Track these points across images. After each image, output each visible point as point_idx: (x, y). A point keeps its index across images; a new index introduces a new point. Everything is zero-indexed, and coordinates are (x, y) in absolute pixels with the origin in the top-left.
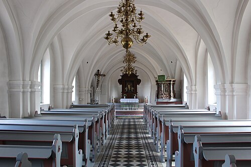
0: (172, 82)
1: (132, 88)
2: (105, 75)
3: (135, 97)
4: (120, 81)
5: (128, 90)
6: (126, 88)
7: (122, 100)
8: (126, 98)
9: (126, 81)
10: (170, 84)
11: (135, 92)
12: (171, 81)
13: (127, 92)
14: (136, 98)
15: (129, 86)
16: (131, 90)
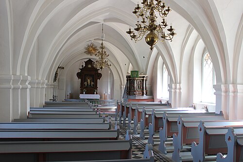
0: (145, 79)
1: (92, 83)
2: (63, 68)
3: (95, 93)
4: (79, 75)
5: (87, 85)
6: (86, 83)
7: (82, 96)
8: (85, 94)
9: (85, 75)
10: (143, 80)
11: (95, 87)
12: (144, 77)
13: (87, 87)
14: (97, 94)
15: (89, 80)
16: (90, 85)
